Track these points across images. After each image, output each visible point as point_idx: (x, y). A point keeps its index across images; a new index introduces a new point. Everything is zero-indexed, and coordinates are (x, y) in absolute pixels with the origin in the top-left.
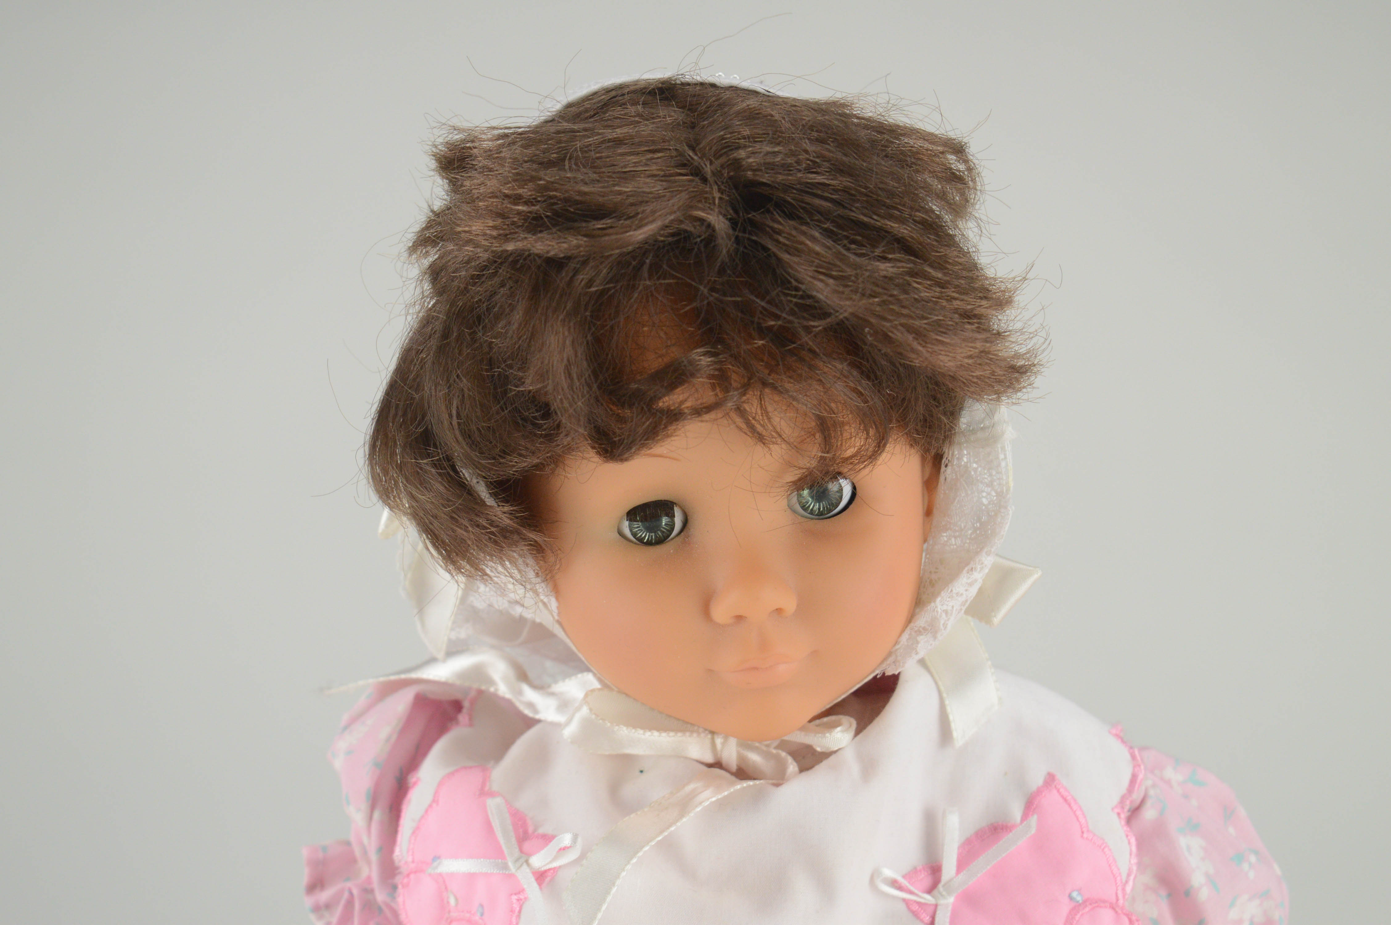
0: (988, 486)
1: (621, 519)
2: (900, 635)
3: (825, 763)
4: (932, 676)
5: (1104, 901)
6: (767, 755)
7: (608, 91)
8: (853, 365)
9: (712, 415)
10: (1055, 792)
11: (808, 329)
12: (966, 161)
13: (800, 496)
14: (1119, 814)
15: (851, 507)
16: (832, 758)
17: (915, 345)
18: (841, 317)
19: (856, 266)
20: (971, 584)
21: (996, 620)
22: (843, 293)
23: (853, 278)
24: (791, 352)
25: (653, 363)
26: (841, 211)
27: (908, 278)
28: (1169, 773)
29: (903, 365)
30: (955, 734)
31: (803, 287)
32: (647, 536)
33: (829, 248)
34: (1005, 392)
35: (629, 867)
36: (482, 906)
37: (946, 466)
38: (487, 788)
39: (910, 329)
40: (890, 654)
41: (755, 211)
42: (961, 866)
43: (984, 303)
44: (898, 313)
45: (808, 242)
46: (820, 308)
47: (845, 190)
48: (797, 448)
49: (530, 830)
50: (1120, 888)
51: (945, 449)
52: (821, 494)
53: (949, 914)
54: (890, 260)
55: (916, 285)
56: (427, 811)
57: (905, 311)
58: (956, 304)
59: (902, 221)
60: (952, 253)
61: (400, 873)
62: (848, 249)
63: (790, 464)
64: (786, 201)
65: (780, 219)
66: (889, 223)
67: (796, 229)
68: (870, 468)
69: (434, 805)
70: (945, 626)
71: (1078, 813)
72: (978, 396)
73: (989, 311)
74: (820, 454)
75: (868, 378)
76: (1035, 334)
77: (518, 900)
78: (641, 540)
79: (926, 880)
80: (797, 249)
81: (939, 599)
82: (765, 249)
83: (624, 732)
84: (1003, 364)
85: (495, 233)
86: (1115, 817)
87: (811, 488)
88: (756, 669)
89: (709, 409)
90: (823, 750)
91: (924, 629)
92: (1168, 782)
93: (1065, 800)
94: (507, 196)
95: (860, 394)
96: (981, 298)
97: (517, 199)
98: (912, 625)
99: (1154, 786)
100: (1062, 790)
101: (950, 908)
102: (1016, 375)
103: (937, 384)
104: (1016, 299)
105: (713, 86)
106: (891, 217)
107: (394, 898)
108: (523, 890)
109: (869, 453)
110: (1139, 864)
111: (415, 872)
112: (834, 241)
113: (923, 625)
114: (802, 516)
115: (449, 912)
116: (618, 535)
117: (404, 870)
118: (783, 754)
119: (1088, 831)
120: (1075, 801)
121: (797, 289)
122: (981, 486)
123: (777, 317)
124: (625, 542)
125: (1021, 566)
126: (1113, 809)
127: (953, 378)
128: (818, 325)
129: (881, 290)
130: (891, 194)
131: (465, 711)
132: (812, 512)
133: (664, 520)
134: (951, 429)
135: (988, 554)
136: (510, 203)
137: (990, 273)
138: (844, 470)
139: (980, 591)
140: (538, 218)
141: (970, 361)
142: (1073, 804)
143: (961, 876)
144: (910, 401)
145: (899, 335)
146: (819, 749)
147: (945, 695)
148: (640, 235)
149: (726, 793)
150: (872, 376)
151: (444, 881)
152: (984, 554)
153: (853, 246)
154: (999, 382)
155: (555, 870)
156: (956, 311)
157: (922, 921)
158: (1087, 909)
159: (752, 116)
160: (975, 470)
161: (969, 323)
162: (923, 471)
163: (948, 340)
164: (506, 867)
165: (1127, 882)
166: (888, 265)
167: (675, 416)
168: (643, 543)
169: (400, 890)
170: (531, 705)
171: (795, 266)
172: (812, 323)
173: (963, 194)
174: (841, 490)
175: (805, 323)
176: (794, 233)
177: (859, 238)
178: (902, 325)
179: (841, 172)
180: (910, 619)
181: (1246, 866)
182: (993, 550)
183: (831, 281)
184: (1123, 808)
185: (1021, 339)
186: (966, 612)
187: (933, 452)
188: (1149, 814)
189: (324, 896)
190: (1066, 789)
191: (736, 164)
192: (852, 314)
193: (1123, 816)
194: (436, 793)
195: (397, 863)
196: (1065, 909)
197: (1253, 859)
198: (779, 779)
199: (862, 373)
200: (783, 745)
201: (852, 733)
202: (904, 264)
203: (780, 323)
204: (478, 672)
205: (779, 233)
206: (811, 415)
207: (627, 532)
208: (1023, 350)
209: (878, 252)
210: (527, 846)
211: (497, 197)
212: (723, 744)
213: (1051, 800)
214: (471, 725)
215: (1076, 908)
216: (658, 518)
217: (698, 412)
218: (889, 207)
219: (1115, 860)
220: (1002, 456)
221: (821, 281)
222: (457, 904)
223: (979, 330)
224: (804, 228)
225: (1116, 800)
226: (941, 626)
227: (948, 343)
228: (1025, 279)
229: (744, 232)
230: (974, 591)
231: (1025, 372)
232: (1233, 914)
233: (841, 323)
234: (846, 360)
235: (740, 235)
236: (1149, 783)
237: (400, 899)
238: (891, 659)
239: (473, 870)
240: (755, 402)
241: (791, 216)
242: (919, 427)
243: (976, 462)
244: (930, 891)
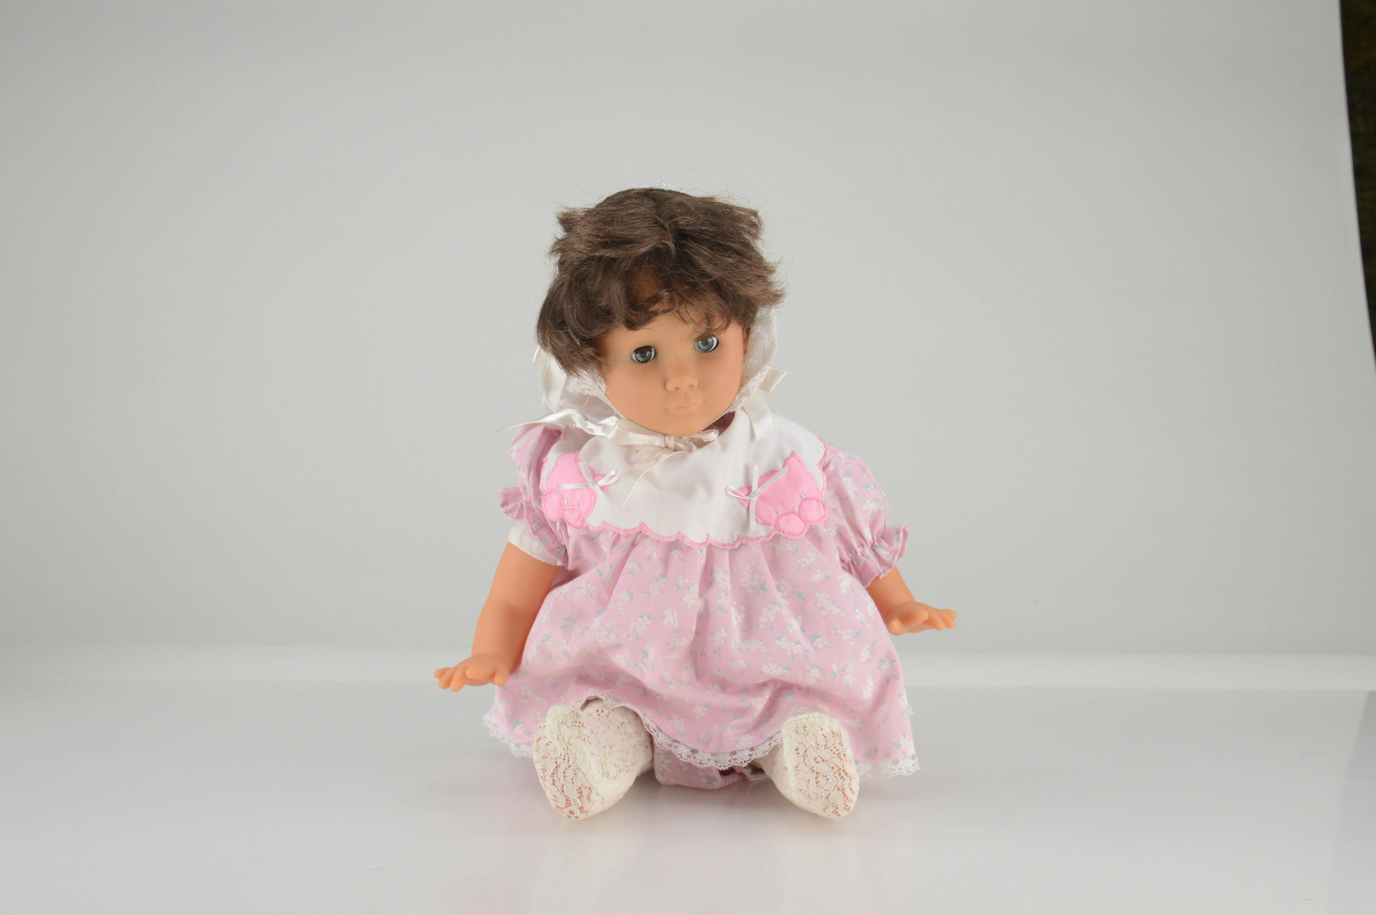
0: (767, 340)
1: (633, 352)
2: (735, 397)
3: (708, 445)
4: (747, 414)
5: (814, 498)
6: (685, 444)
7: (623, 192)
8: (720, 295)
9: (670, 313)
10: (794, 458)
11: (703, 282)
12: (758, 219)
13: (698, 344)
14: (819, 467)
15: (717, 348)
16: (710, 444)
17: (741, 287)
18: (715, 278)
19: (720, 260)
20: (761, 377)
21: (771, 390)
22: (716, 269)
23: (719, 264)
24: (697, 291)
25: (647, 295)
26: (713, 240)
27: (738, 263)
28: (840, 454)
29: (737, 294)
30: (756, 436)
31: (702, 268)
32: (641, 359)
33: (710, 253)
34: (773, 304)
35: (637, 482)
36: (579, 502)
37: (752, 333)
38: (578, 459)
39: (739, 282)
40: (731, 404)
41: (684, 240)
42: (759, 486)
43: (765, 272)
44: (735, 276)
45: (703, 252)
46: (707, 275)
47: (715, 232)
48: (698, 324)
49: (596, 473)
50: (820, 493)
51: (751, 327)
52: (706, 343)
53: (755, 504)
54: (732, 257)
55: (741, 266)
56: (553, 470)
57: (737, 275)
58: (755, 272)
59: (735, 243)
60: (753, 254)
61: (543, 494)
62: (717, 253)
63: (695, 331)
64: (694, 236)
65: (692, 243)
66: (731, 244)
67: (698, 246)
68: (724, 332)
69: (556, 467)
70: (752, 392)
71: (804, 466)
72: (763, 305)
73: (767, 275)
74: (706, 327)
75: (724, 299)
76: (783, 283)
77: (594, 497)
78: (639, 361)
79: (746, 491)
80: (699, 254)
81: (750, 382)
82: (688, 254)
83: (632, 435)
84: (772, 294)
85: (590, 249)
86: (818, 468)
87: (702, 341)
88: (683, 407)
89: (668, 311)
90: (707, 441)
91: (745, 394)
92: (840, 458)
93: (799, 461)
94: (594, 235)
95: (721, 305)
96: (764, 270)
97: (598, 237)
98: (740, 392)
99: (833, 457)
100: (797, 458)
101: (755, 501)
102: (777, 298)
103: (748, 301)
104: (777, 270)
105: (663, 190)
106: (732, 242)
107: (540, 504)
108: (595, 494)
109: (724, 327)
110: (827, 485)
111: (549, 493)
112: (712, 251)
113: (744, 392)
114: (699, 351)
115: (564, 506)
116: (631, 359)
117: (544, 493)
118: (691, 444)
119: (807, 472)
120: (802, 461)
121: (699, 268)
122: (765, 340)
123: (693, 278)
124: (634, 362)
125: (779, 370)
126: (817, 465)
127: (754, 299)
128: (707, 281)
129: (729, 268)
130: (731, 233)
131: (562, 434)
132: (702, 350)
133: (648, 353)
134: (754, 318)
135: (768, 365)
136: (596, 238)
137: (767, 261)
138: (715, 333)
139: (765, 379)
140: (606, 243)
141: (761, 293)
142: (801, 462)
143: (759, 489)
144: (739, 307)
145: (736, 284)
146: (705, 441)
147: (752, 421)
148: (643, 250)
149: (672, 455)
150: (725, 299)
151: (562, 495)
152: (766, 365)
153: (718, 252)
154: (771, 300)
155: (607, 486)
156: (755, 275)
157: (744, 506)
158: (807, 501)
159: (680, 204)
160: (763, 334)
161: (760, 279)
162: (743, 336)
163: (752, 286)
164: (588, 486)
165: (822, 492)
166: (731, 259)
167: (656, 314)
168: (640, 362)
169: (543, 501)
170: (591, 430)
171: (699, 260)
172: (705, 280)
173: (757, 231)
174: (713, 341)
175: (702, 280)
176: (697, 248)
177: (720, 249)
178: (736, 280)
179: (714, 225)
180: (739, 390)
181: (869, 489)
182: (770, 364)
183: (711, 265)
184: (821, 464)
185: (779, 285)
186: (760, 388)
187: (747, 327)
188: (831, 468)
189: (509, 507)
190: (799, 457)
191: (676, 223)
192: (719, 277)
193: (821, 467)
194: (556, 463)
195: (541, 490)
196: (799, 500)
197: (872, 486)
198: (690, 451)
199: (721, 297)
200: (692, 440)
201: (718, 435)
202: (736, 259)
203: (694, 280)
204: (568, 419)
205: (693, 248)
206: (703, 313)
207: (634, 358)
208: (779, 289)
209: (728, 254)
210: (596, 478)
211: (590, 236)
212: (669, 440)
213: (793, 461)
214: (565, 440)
215: (803, 501)
216: (645, 352)
217: (664, 312)
218: (730, 238)
219: (817, 483)
220: (772, 329)
221: (708, 265)
222: (567, 503)
223: (763, 282)
224: (701, 246)
225: (818, 462)
226: (751, 393)
227: (752, 287)
228: (780, 263)
229: (680, 248)
230: (763, 379)
231: (780, 297)
232: (865, 507)
233: (715, 281)
234: (716, 293)
235: (679, 249)
236: (831, 456)
237: (543, 505)
238: (732, 407)
239: (575, 488)
240: (683, 308)
241: (696, 242)
242: (742, 318)
243: (763, 331)
244: (747, 495)
